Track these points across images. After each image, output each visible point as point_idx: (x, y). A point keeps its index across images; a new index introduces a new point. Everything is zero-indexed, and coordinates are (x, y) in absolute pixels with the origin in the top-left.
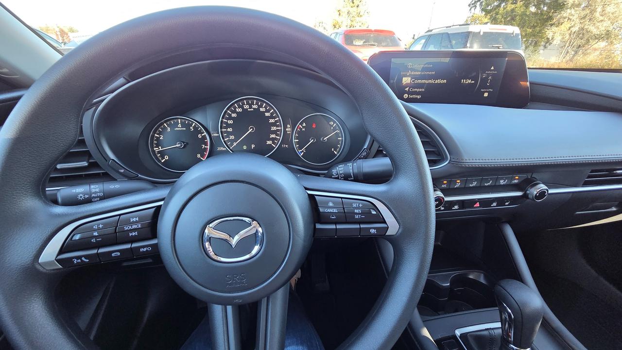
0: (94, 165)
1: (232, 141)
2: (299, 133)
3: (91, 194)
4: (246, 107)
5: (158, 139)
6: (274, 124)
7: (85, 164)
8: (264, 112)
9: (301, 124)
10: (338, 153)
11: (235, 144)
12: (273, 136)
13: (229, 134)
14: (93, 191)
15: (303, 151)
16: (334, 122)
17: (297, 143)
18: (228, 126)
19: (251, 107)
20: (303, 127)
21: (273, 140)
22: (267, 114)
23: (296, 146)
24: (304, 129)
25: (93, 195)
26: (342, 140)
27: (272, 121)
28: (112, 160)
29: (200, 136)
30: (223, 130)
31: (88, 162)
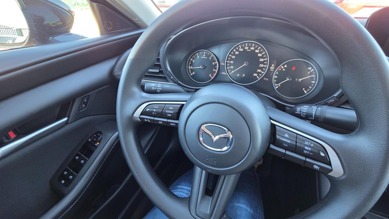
0: (161, 72)
1: (231, 70)
2: (279, 71)
3: (157, 87)
4: (247, 48)
5: (192, 61)
6: (262, 63)
7: (158, 71)
8: (258, 53)
9: (283, 65)
10: (307, 93)
11: (233, 72)
12: (259, 71)
13: (231, 64)
14: (158, 86)
15: (278, 86)
16: (313, 68)
17: (276, 79)
18: (232, 59)
19: (249, 49)
20: (284, 68)
21: (259, 73)
22: (260, 55)
23: (274, 81)
24: (284, 70)
25: (158, 89)
26: (315, 84)
27: (261, 60)
28: (169, 71)
29: (213, 64)
30: (228, 62)
31: (159, 70)
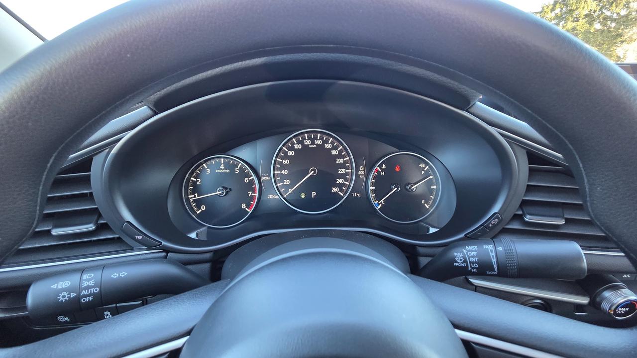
0: (103, 227)
1: (287, 187)
2: (375, 177)
3: (80, 289)
4: (307, 142)
5: (195, 183)
6: (343, 166)
7: (91, 227)
8: (329, 150)
9: (380, 166)
10: (431, 207)
11: (290, 191)
12: (340, 181)
13: (284, 177)
14: (85, 284)
15: (381, 203)
16: (427, 164)
17: (374, 192)
18: (283, 167)
19: (313, 143)
20: (383, 170)
21: (340, 186)
22: (334, 152)
23: (372, 196)
24: (383, 173)
25: (84, 292)
26: (437, 189)
27: (340, 161)
28: (128, 222)
29: (246, 180)
30: (276, 172)
31: (96, 223)
